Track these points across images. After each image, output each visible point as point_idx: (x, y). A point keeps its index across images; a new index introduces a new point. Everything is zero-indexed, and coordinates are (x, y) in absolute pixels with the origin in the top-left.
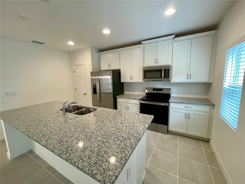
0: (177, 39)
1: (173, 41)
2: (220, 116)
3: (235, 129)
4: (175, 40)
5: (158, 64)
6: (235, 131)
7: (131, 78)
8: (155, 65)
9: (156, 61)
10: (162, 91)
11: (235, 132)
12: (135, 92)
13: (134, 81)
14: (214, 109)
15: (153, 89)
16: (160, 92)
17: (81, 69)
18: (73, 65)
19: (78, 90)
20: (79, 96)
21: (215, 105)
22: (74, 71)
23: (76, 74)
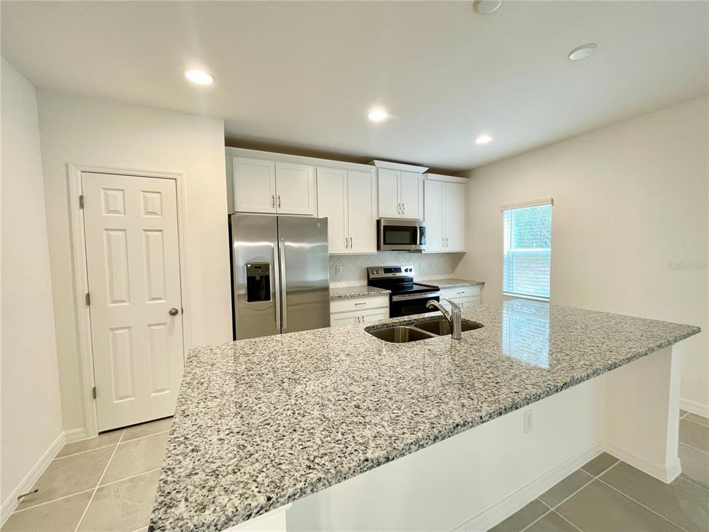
1: (423, 177)
3: (548, 298)
4: (428, 177)
5: (403, 217)
6: (548, 300)
7: (349, 242)
8: (398, 216)
9: (401, 208)
10: (401, 272)
12: (339, 281)
14: (482, 288)
15: (384, 269)
16: (390, 275)
17: (145, 198)
18: (72, 168)
19: (109, 302)
20: (117, 332)
21: (484, 283)
22: (81, 198)
23: (104, 214)
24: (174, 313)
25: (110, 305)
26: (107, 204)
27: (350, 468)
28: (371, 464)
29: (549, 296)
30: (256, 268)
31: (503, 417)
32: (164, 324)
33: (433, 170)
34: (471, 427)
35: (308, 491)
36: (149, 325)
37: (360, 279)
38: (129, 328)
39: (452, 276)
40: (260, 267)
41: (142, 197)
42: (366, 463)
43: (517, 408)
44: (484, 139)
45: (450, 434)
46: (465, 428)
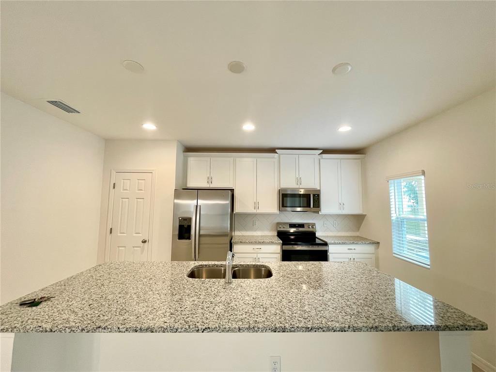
0: (324, 156)
1: (319, 157)
2: (394, 255)
3: (429, 265)
4: (322, 157)
6: (429, 267)
7: (256, 205)
8: (297, 187)
9: (299, 181)
10: (304, 227)
11: (429, 269)
12: (255, 231)
13: (261, 210)
14: (378, 247)
15: (290, 225)
16: (301, 229)
17: (138, 182)
18: (113, 171)
19: (119, 232)
20: (120, 248)
21: (378, 243)
22: (114, 184)
23: (122, 191)
24: (144, 242)
25: (119, 235)
26: (123, 187)
27: (30, 328)
28: (41, 330)
29: (429, 264)
30: (184, 220)
31: (137, 334)
32: (140, 247)
33: (326, 151)
34: (110, 332)
35: (10, 330)
36: (134, 247)
37: (271, 230)
38: (125, 247)
39: (357, 234)
40: (186, 220)
41: (137, 182)
42: (39, 328)
43: (152, 332)
44: (345, 129)
45: (93, 331)
46: (105, 331)
